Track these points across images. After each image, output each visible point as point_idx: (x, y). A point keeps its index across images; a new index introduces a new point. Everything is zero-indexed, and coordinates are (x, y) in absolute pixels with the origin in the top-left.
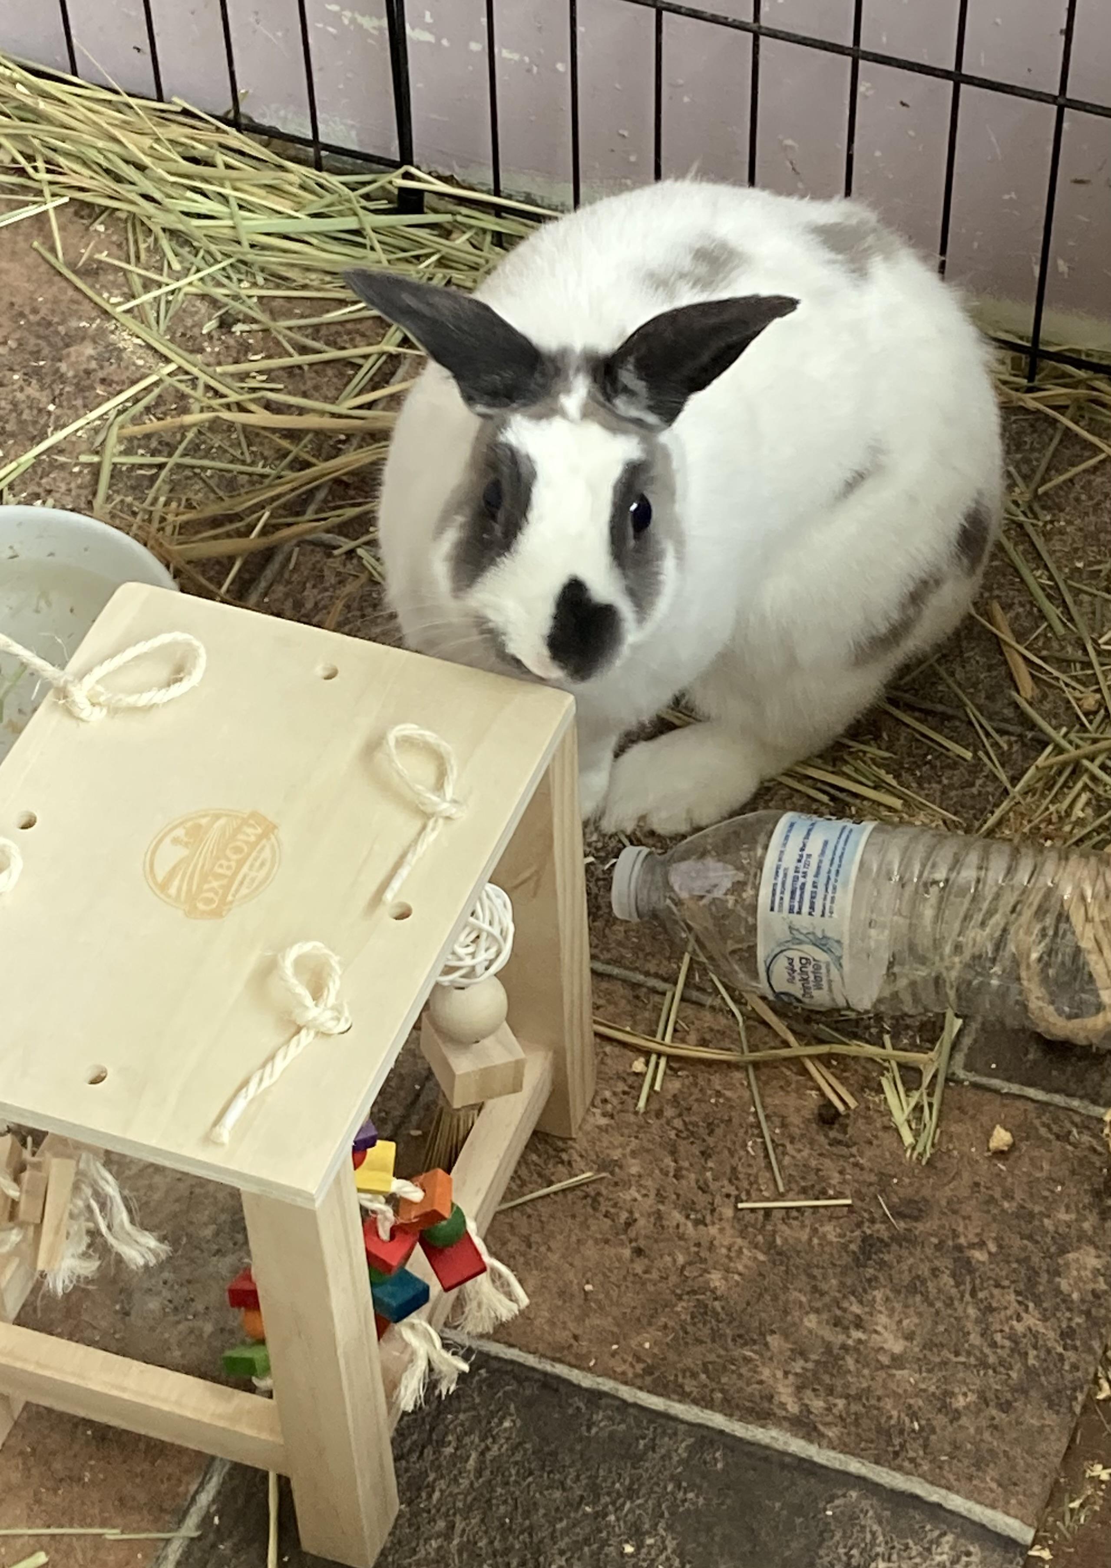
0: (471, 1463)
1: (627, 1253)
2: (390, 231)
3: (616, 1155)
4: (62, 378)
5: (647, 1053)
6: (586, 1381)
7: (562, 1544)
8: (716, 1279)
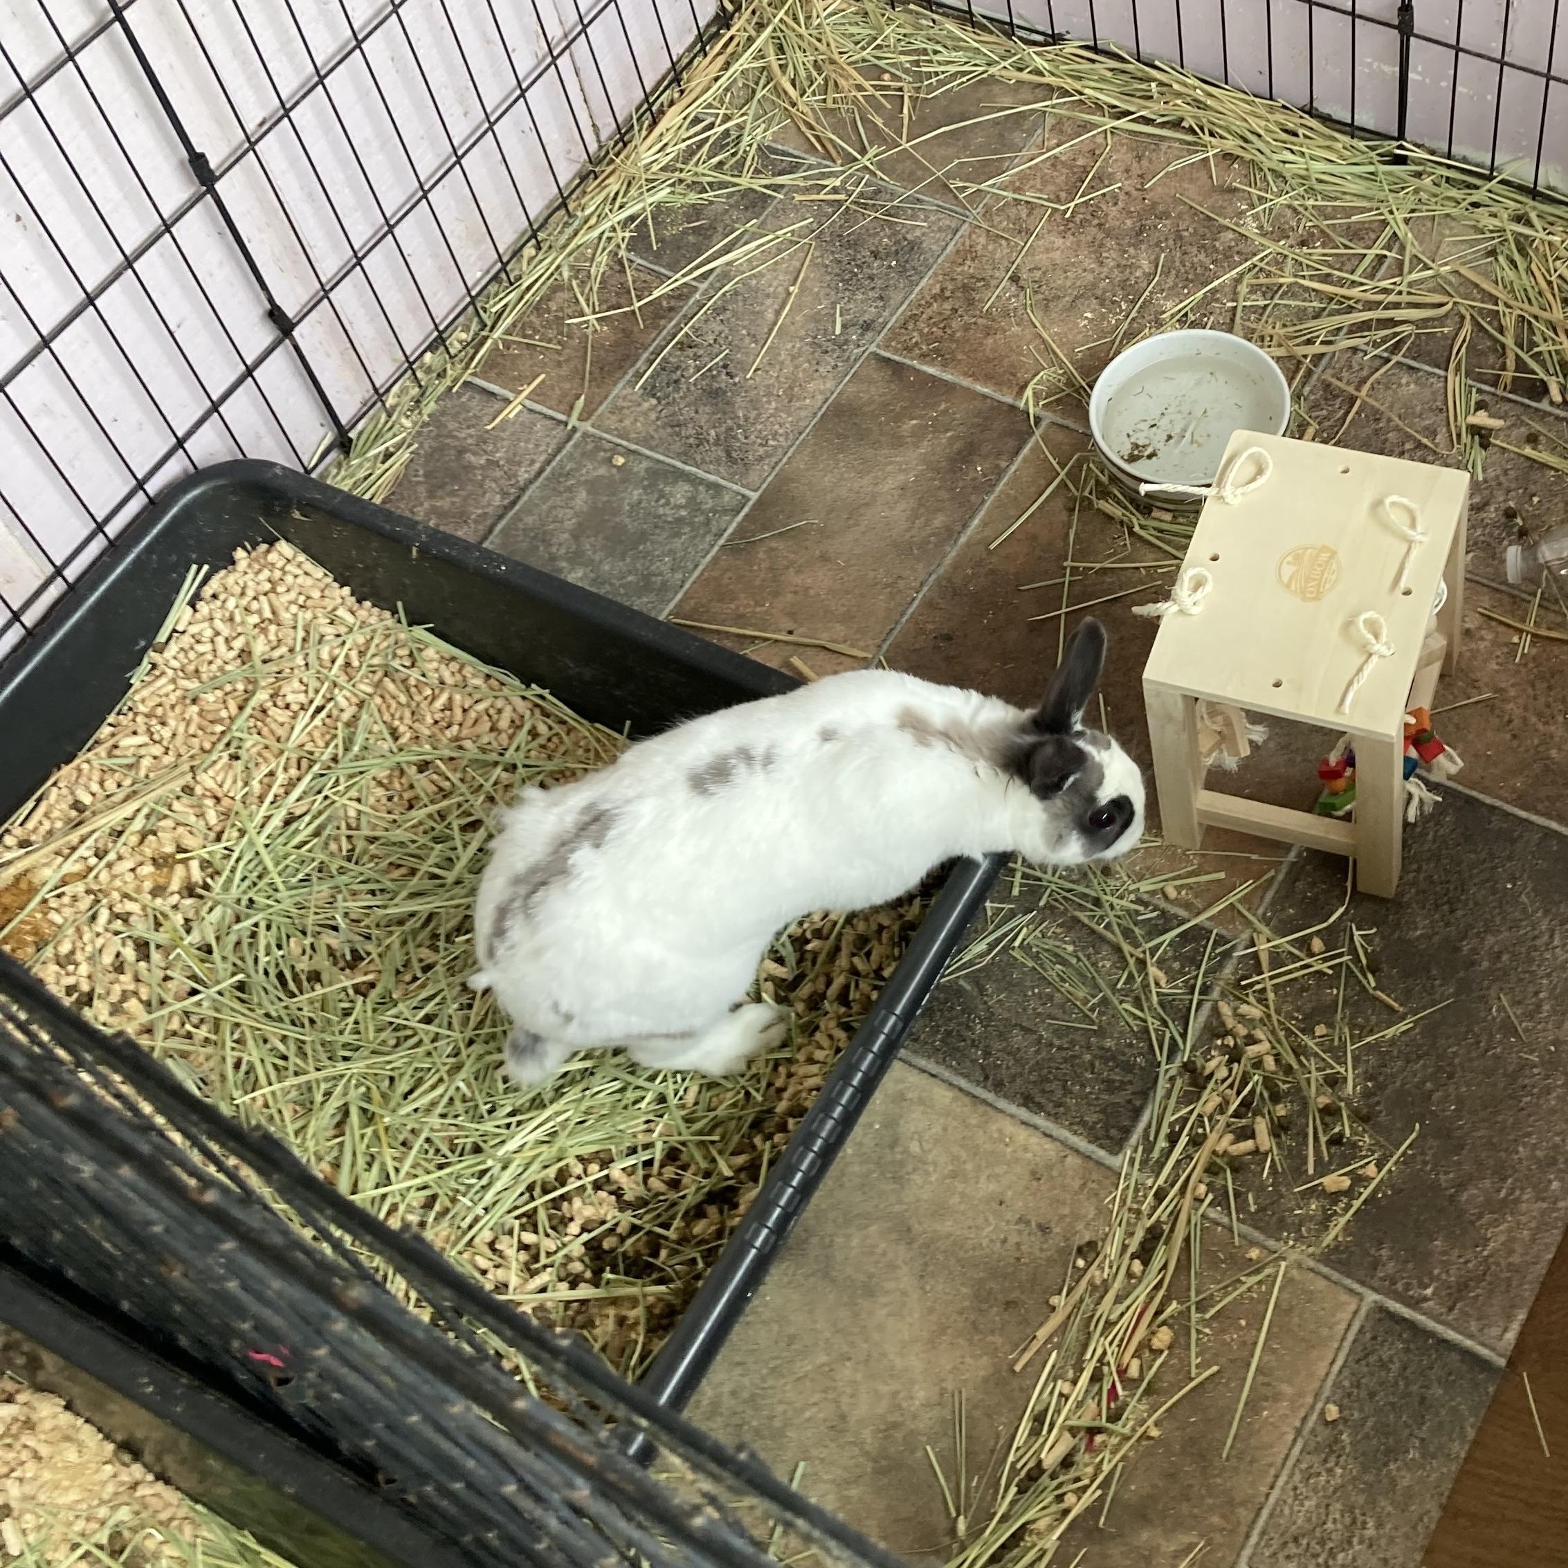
0: (1430, 837)
1: (1508, 736)
2: (1390, 173)
3: (1503, 685)
4: (1217, 251)
5: (1521, 631)
6: (1488, 800)
7: (1476, 880)
8: (1554, 753)
